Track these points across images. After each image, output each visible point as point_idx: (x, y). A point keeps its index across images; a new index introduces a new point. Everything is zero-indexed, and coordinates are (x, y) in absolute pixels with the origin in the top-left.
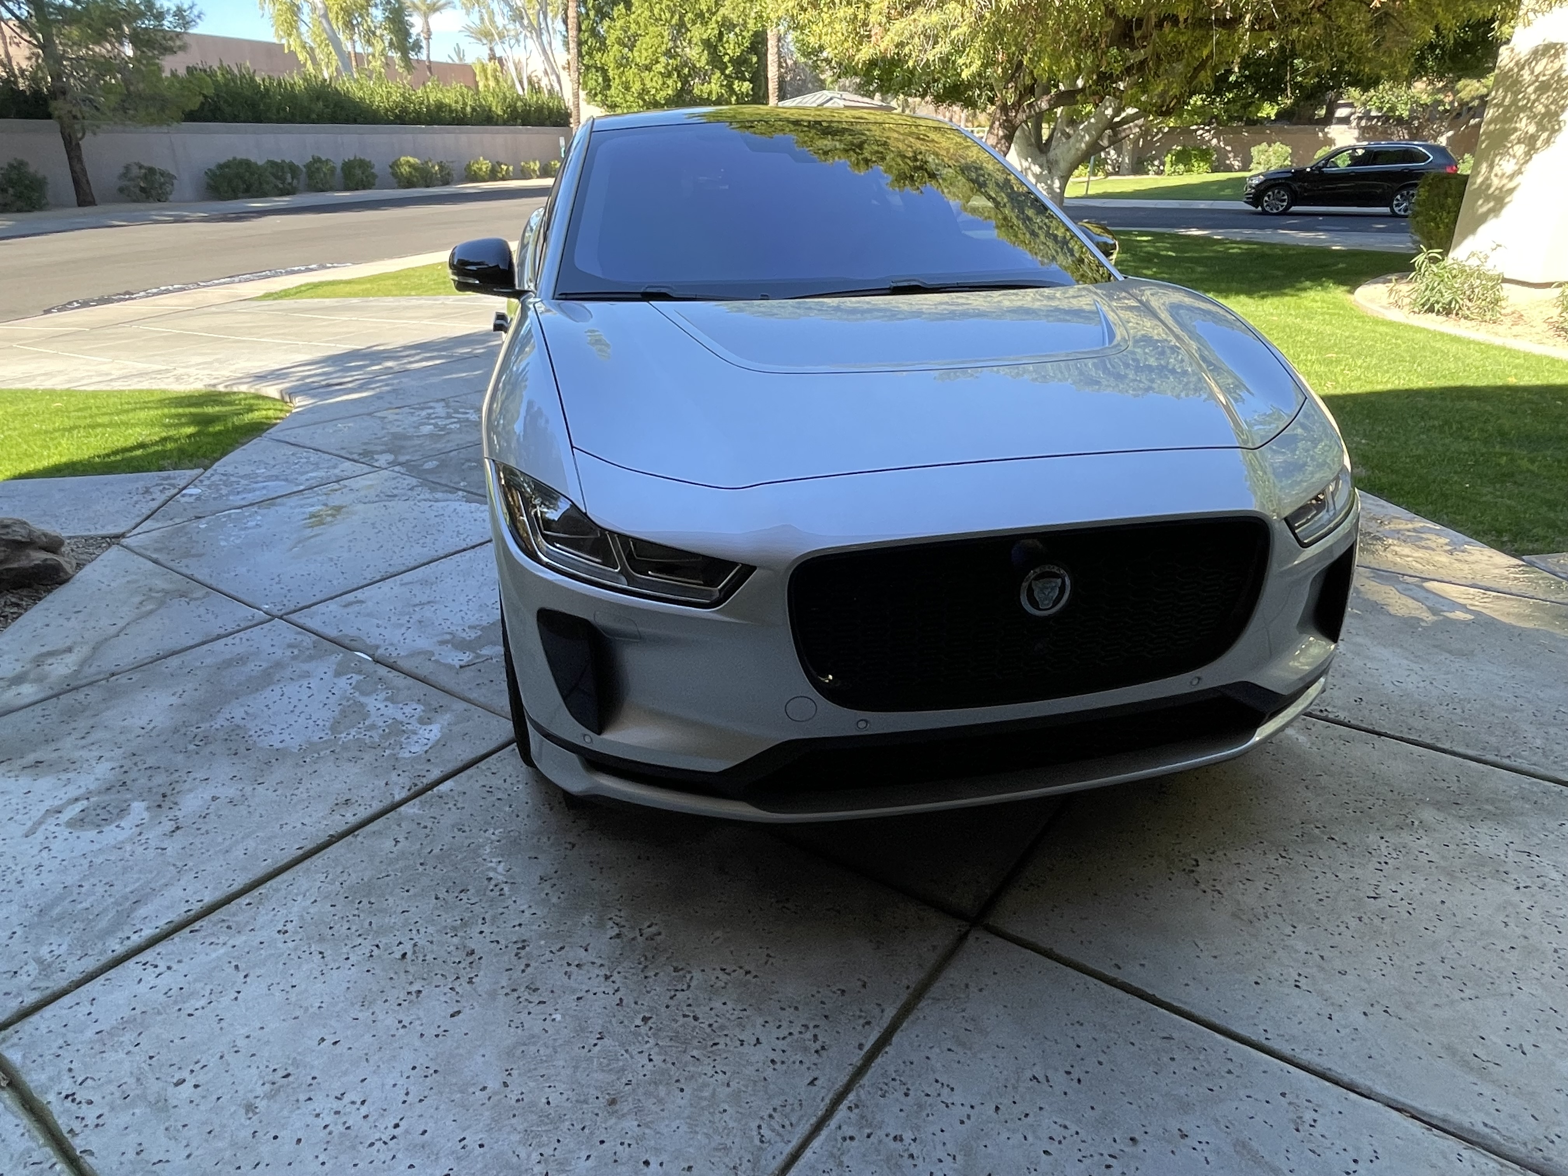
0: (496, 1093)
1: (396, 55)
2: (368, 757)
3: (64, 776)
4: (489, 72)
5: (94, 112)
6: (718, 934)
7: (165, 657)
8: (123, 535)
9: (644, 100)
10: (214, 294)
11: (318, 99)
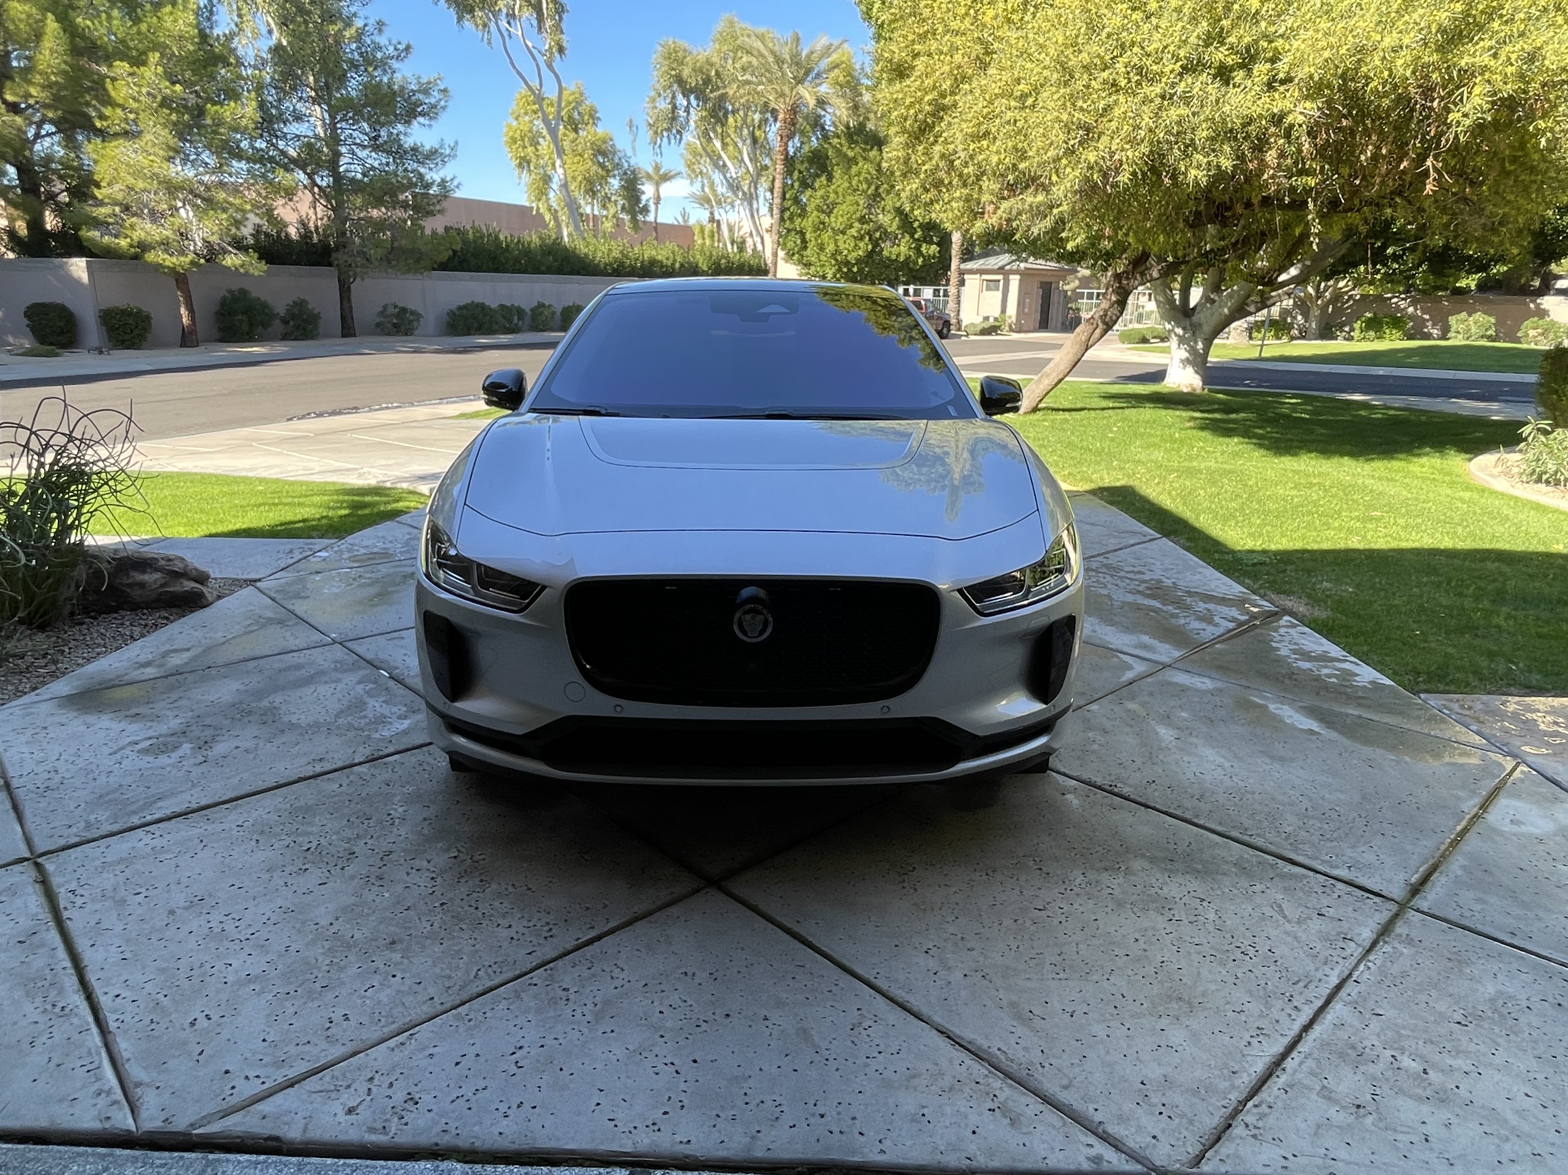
0: (323, 927)
1: (626, 217)
2: (351, 735)
3: (149, 724)
4: (706, 232)
5: (365, 262)
6: (525, 865)
7: (248, 660)
8: (259, 580)
9: (836, 260)
10: (421, 412)
11: (549, 253)
